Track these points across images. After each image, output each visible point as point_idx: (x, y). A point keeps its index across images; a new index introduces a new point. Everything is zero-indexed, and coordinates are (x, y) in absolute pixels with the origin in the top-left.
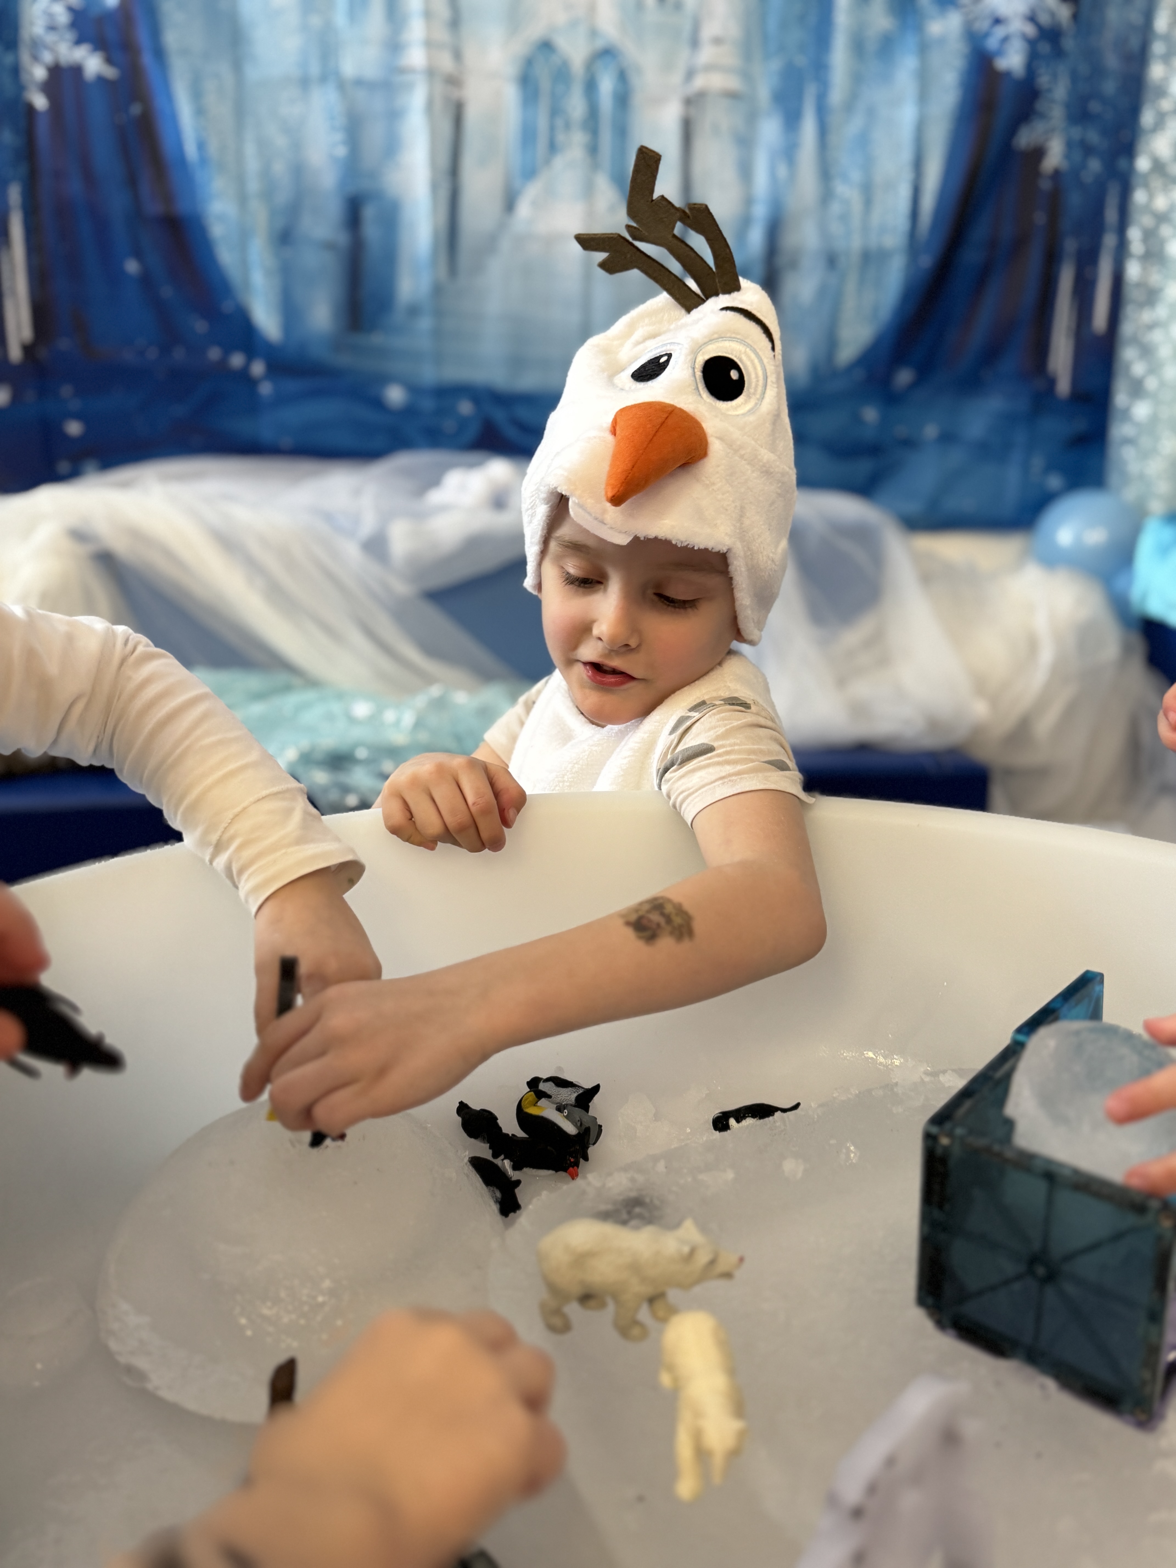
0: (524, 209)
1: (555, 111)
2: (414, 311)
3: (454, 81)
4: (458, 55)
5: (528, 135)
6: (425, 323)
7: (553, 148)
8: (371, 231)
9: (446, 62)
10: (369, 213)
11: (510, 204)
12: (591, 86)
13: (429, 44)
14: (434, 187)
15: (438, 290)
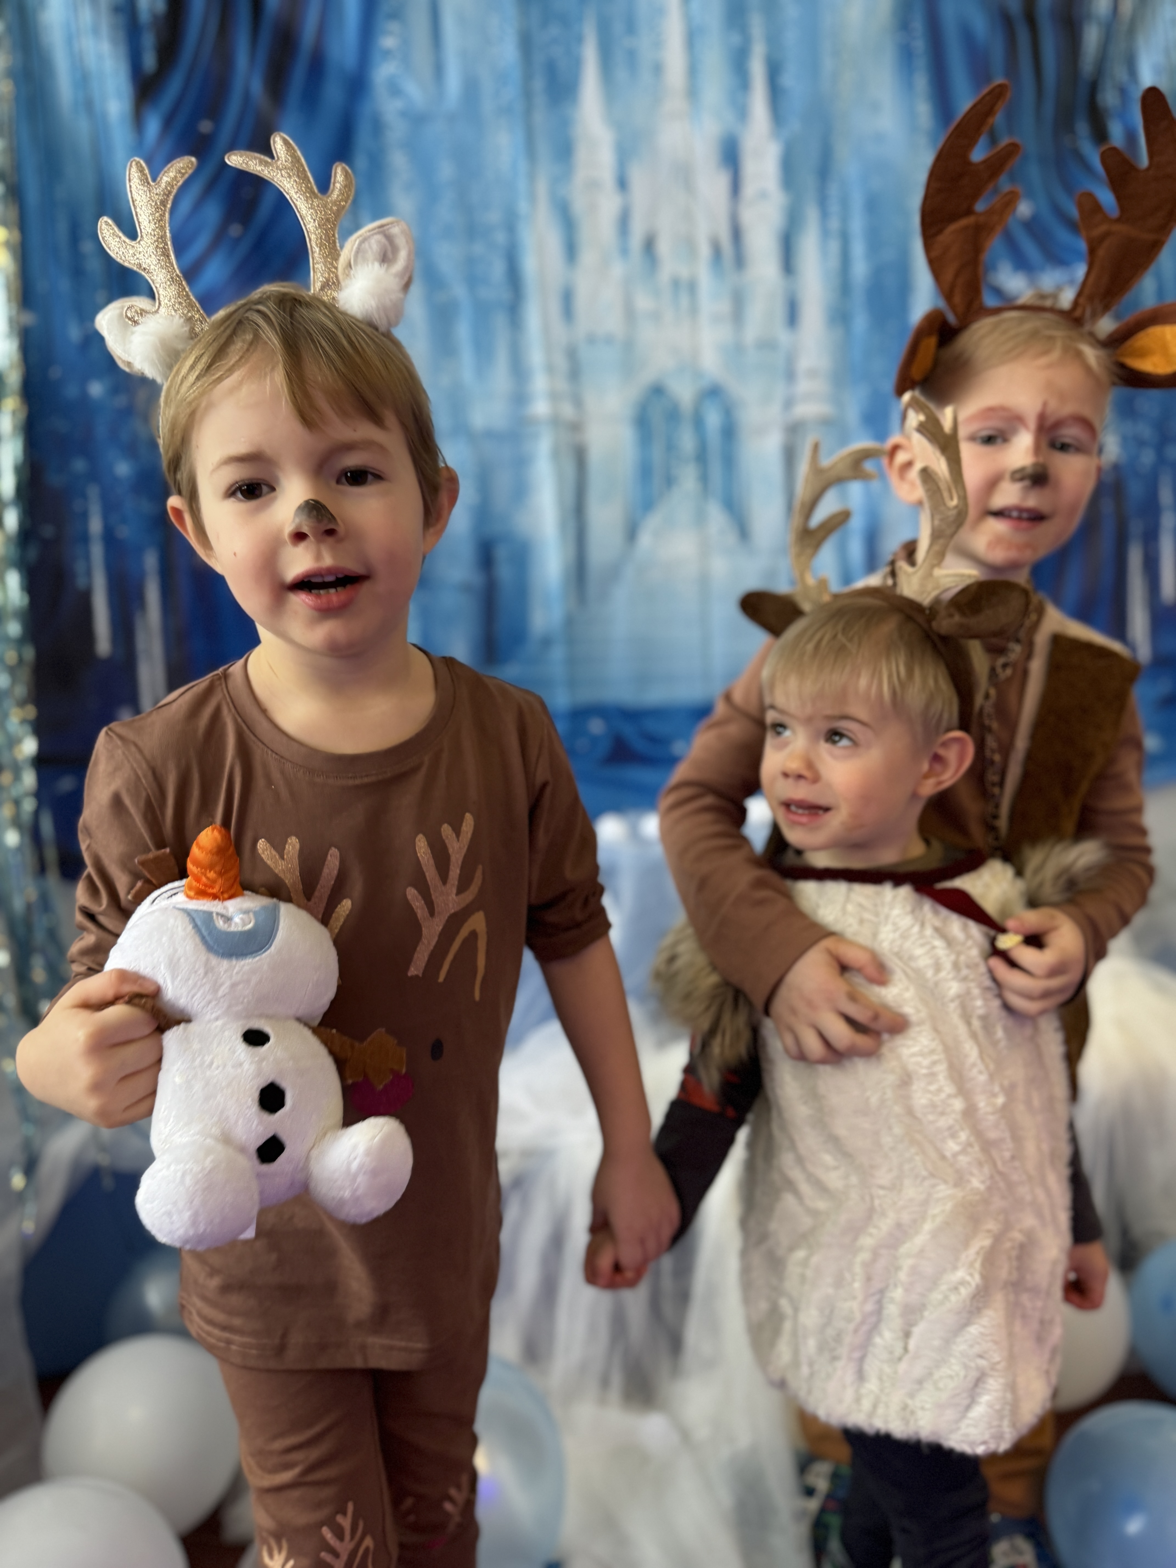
0: (645, 540)
1: (671, 447)
2: (546, 642)
3: (576, 427)
4: (578, 402)
5: (645, 471)
6: (558, 653)
7: (670, 481)
8: (504, 572)
9: (568, 411)
10: (502, 553)
11: (631, 533)
12: (698, 422)
13: (554, 397)
14: (563, 526)
15: (570, 622)
